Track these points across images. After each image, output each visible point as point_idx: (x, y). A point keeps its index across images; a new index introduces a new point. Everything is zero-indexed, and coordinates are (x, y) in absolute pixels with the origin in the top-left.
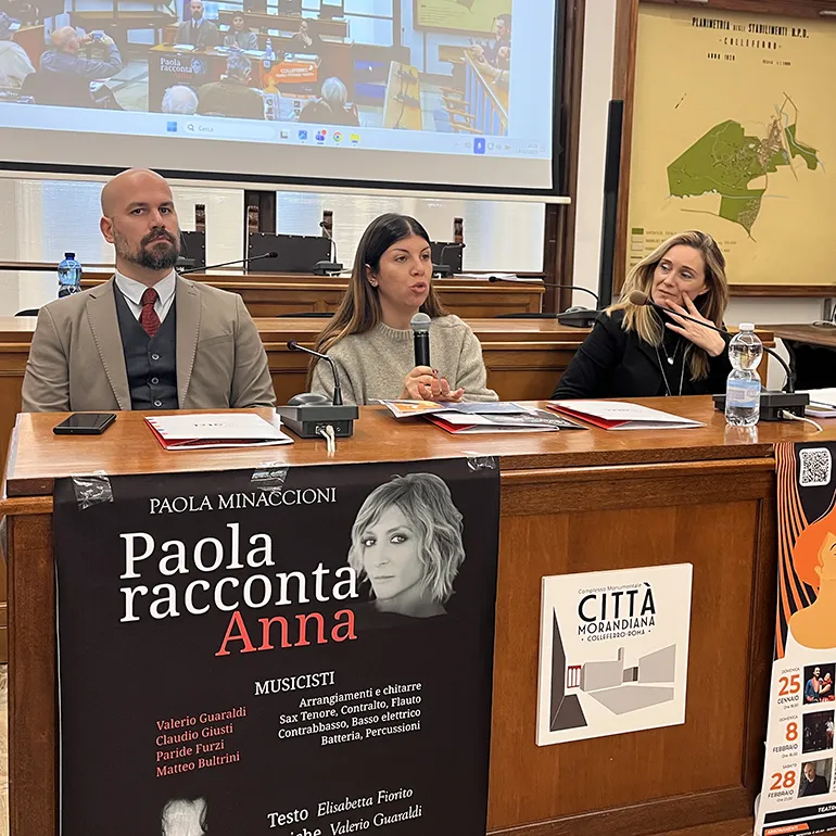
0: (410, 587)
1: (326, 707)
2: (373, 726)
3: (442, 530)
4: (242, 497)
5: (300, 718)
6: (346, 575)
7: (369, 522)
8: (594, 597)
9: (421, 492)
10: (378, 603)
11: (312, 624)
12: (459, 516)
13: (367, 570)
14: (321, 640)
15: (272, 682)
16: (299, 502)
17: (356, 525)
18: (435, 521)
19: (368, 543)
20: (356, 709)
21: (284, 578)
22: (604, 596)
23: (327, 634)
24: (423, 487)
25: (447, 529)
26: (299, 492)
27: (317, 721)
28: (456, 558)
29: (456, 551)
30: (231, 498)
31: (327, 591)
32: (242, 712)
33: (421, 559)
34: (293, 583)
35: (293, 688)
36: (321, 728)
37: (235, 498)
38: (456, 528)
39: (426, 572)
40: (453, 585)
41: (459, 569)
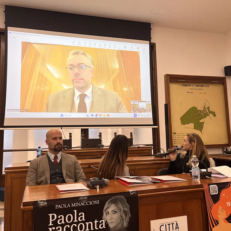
0: (118, 225)
4: (77, 204)
6: (102, 222)
7: (107, 208)
8: (163, 225)
9: (119, 200)
10: (110, 229)
12: (129, 206)
13: (107, 221)
17: (104, 209)
18: (123, 208)
19: (107, 214)
21: (87, 224)
22: (166, 225)
25: (126, 209)
26: (90, 202)
29: (128, 215)
31: (98, 227)
33: (120, 217)
34: (90, 225)
38: (128, 209)
39: (121, 220)
40: (128, 223)
41: (129, 219)
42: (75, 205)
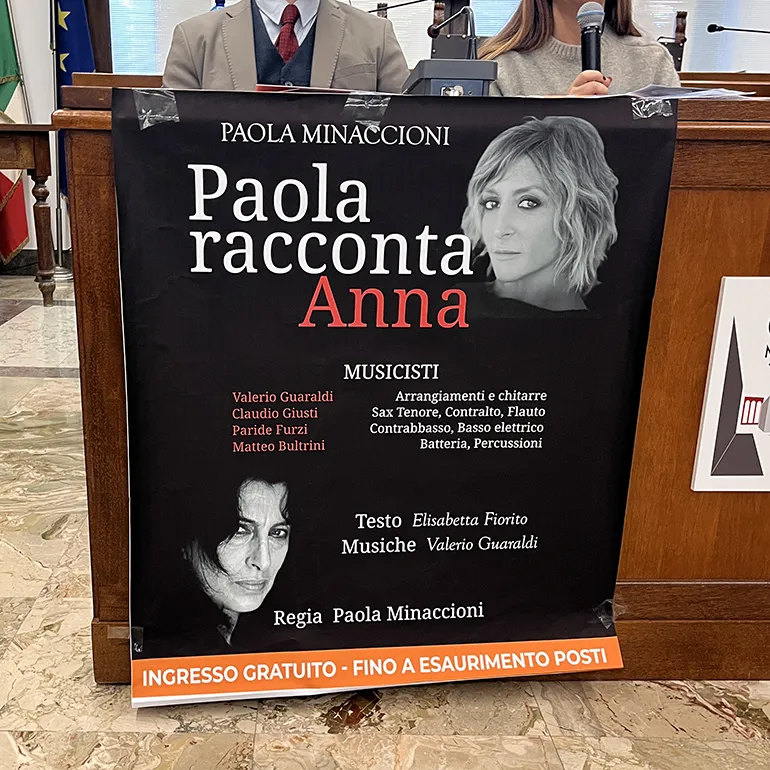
0: (540, 270)
1: (427, 405)
2: (484, 436)
3: (587, 197)
4: (330, 129)
5: (396, 413)
6: (459, 246)
7: (491, 176)
9: (563, 142)
10: (498, 284)
11: (415, 302)
12: (614, 180)
13: (485, 241)
14: (424, 323)
15: (365, 366)
16: (402, 143)
17: (474, 179)
18: (580, 184)
19: (489, 205)
20: (462, 413)
21: (381, 241)
23: (432, 318)
24: (567, 134)
25: (596, 196)
26: (402, 128)
27: (416, 420)
28: (605, 237)
29: (605, 228)
30: (318, 129)
31: (433, 263)
32: (327, 397)
33: (558, 233)
34: (392, 248)
35: (389, 377)
36: (421, 428)
37: (322, 129)
38: (607, 196)
39: (563, 250)
40: (599, 271)
41: (607, 252)
42: (322, 138)
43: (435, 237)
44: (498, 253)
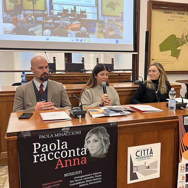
1: (80, 178)
2: (91, 182)
5: (74, 181)
6: (84, 150)
8: (139, 151)
9: (100, 131)
10: (91, 155)
11: (76, 161)
12: (109, 135)
13: (88, 148)
14: (79, 164)
15: (68, 174)
16: (73, 134)
17: (86, 139)
18: (103, 137)
19: (88, 142)
20: (87, 178)
21: (70, 151)
22: (141, 151)
23: (80, 163)
24: (101, 129)
25: (106, 138)
26: (73, 132)
27: (78, 182)
28: (108, 145)
29: (108, 143)
30: (57, 134)
31: (80, 153)
32: (61, 181)
33: (101, 145)
34: (72, 152)
35: (73, 175)
36: (79, 183)
37: (58, 134)
38: (108, 138)
39: (102, 148)
40: (108, 150)
41: (109, 147)
42: (58, 136)
43: (80, 149)
44: (91, 150)
